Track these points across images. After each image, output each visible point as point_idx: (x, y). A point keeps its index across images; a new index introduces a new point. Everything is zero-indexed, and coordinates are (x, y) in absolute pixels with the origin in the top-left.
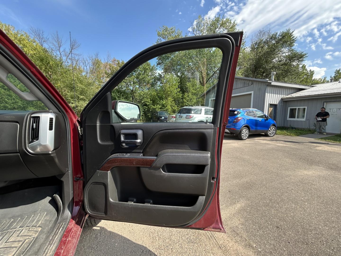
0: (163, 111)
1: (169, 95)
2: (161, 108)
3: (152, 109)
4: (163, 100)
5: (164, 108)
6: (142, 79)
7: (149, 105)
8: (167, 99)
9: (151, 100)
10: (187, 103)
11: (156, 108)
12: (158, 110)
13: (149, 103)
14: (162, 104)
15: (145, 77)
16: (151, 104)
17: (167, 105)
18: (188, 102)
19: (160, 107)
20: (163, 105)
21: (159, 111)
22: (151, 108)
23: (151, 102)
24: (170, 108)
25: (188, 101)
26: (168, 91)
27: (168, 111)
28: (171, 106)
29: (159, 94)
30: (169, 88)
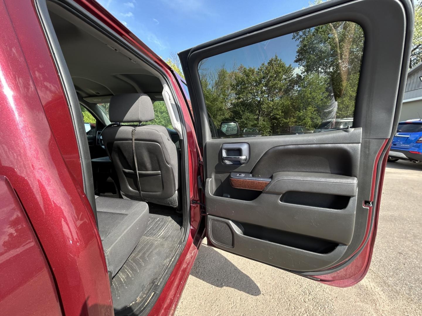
0: (299, 125)
1: (309, 104)
2: (296, 122)
3: (283, 123)
4: (299, 111)
5: (300, 121)
6: (273, 86)
7: (279, 118)
8: (306, 110)
9: (282, 112)
10: (340, 114)
11: (289, 122)
12: (292, 124)
13: (280, 115)
14: (298, 115)
15: (276, 83)
16: (282, 118)
17: (305, 118)
18: (341, 111)
19: (294, 120)
20: (299, 118)
21: (292, 126)
22: (281, 122)
23: (283, 114)
24: (310, 121)
25: (342, 109)
26: (308, 98)
27: (307, 126)
28: (312, 118)
29: (294, 104)
30: (310, 94)
